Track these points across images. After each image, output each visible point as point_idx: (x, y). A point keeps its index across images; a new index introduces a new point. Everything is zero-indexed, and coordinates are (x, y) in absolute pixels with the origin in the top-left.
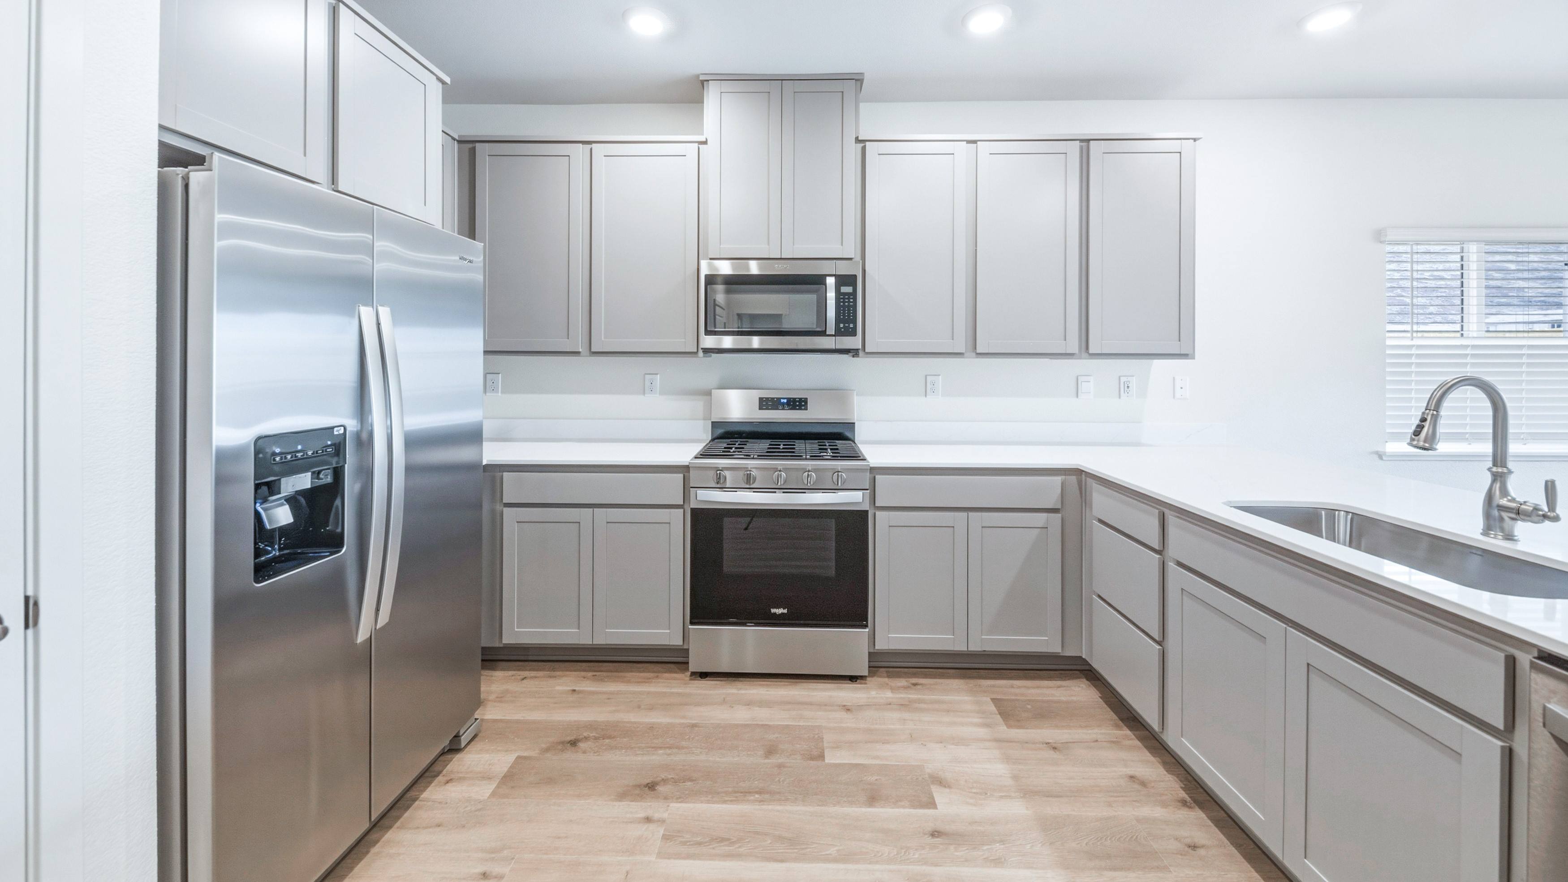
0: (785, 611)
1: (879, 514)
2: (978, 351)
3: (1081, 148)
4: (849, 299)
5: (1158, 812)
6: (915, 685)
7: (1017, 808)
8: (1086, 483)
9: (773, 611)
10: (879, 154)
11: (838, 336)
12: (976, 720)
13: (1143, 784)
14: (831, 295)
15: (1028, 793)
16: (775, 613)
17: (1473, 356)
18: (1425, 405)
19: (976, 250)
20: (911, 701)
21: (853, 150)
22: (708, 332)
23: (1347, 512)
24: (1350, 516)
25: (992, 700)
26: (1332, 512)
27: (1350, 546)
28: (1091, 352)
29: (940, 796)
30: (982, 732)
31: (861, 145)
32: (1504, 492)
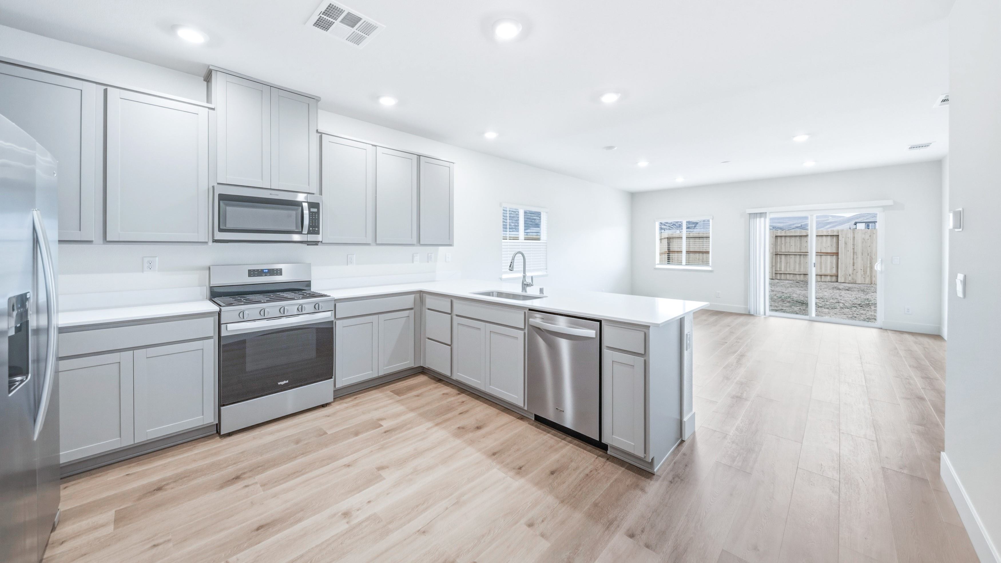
0: (287, 382)
1: (338, 322)
2: (378, 242)
3: (417, 158)
4: (315, 215)
5: (453, 399)
6: (355, 398)
7: (411, 415)
8: (423, 296)
9: (279, 383)
10: (329, 142)
11: (309, 234)
12: (387, 399)
13: (447, 394)
14: (306, 212)
15: (412, 410)
16: (281, 385)
17: (522, 245)
18: (511, 259)
19: (376, 196)
20: (358, 403)
21: (315, 138)
22: (220, 230)
23: (496, 292)
24: (497, 293)
25: (391, 391)
26: (493, 292)
27: (497, 297)
28: (421, 243)
29: (381, 423)
30: (391, 401)
31: (319, 134)
32: (525, 280)
